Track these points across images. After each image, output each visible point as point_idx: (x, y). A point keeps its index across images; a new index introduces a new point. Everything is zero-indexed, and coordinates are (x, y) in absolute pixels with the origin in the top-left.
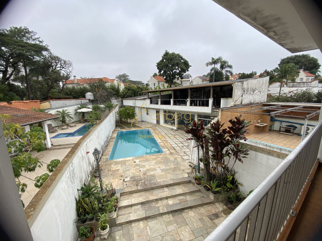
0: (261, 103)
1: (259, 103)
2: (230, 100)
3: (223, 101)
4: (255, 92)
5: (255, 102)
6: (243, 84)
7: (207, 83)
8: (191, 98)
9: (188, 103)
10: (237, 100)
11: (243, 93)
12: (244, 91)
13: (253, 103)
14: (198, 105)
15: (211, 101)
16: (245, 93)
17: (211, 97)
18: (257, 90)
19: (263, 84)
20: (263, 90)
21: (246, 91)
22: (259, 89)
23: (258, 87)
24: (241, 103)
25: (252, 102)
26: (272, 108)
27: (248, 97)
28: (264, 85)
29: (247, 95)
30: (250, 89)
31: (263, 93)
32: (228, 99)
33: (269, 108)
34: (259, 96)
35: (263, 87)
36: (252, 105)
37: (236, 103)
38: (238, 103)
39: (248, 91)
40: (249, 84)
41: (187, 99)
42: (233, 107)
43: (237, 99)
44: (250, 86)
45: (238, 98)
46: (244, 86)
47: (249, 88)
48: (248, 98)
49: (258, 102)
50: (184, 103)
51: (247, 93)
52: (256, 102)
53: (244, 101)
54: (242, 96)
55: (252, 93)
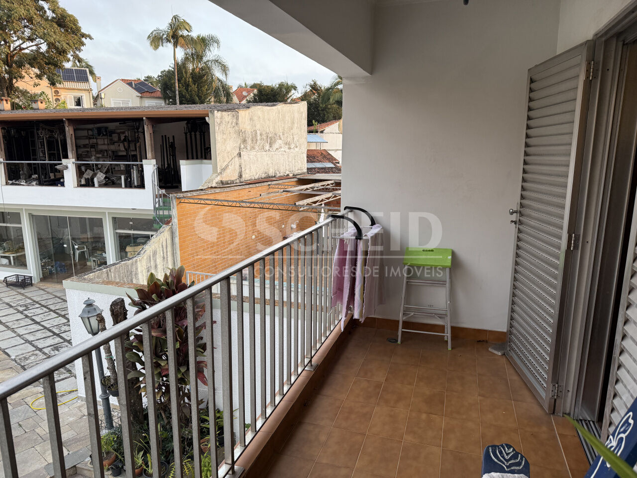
0: (293, 175)
1: (288, 175)
2: (205, 166)
3: (186, 168)
4: (276, 146)
5: (278, 173)
6: (237, 119)
9: (70, 175)
10: (227, 166)
11: (242, 146)
12: (244, 141)
13: (275, 176)
15: (150, 168)
16: (249, 148)
17: (149, 155)
18: (281, 139)
19: (293, 123)
20: (295, 139)
21: (249, 141)
22: (286, 135)
23: (281, 131)
24: (241, 176)
25: (271, 173)
27: (259, 159)
28: (296, 125)
29: (253, 153)
30: (261, 135)
31: (297, 147)
32: (202, 163)
34: (286, 157)
35: (295, 130)
36: (269, 183)
37: (224, 174)
38: (230, 175)
39: (254, 140)
40: (255, 118)
41: (64, 161)
42: (215, 187)
43: (226, 163)
44: (258, 127)
45: (228, 160)
46: (241, 126)
47: (258, 132)
48: (257, 160)
49: (287, 172)
51: (253, 148)
52: (282, 174)
53: (247, 171)
54: (240, 155)
55: (267, 147)
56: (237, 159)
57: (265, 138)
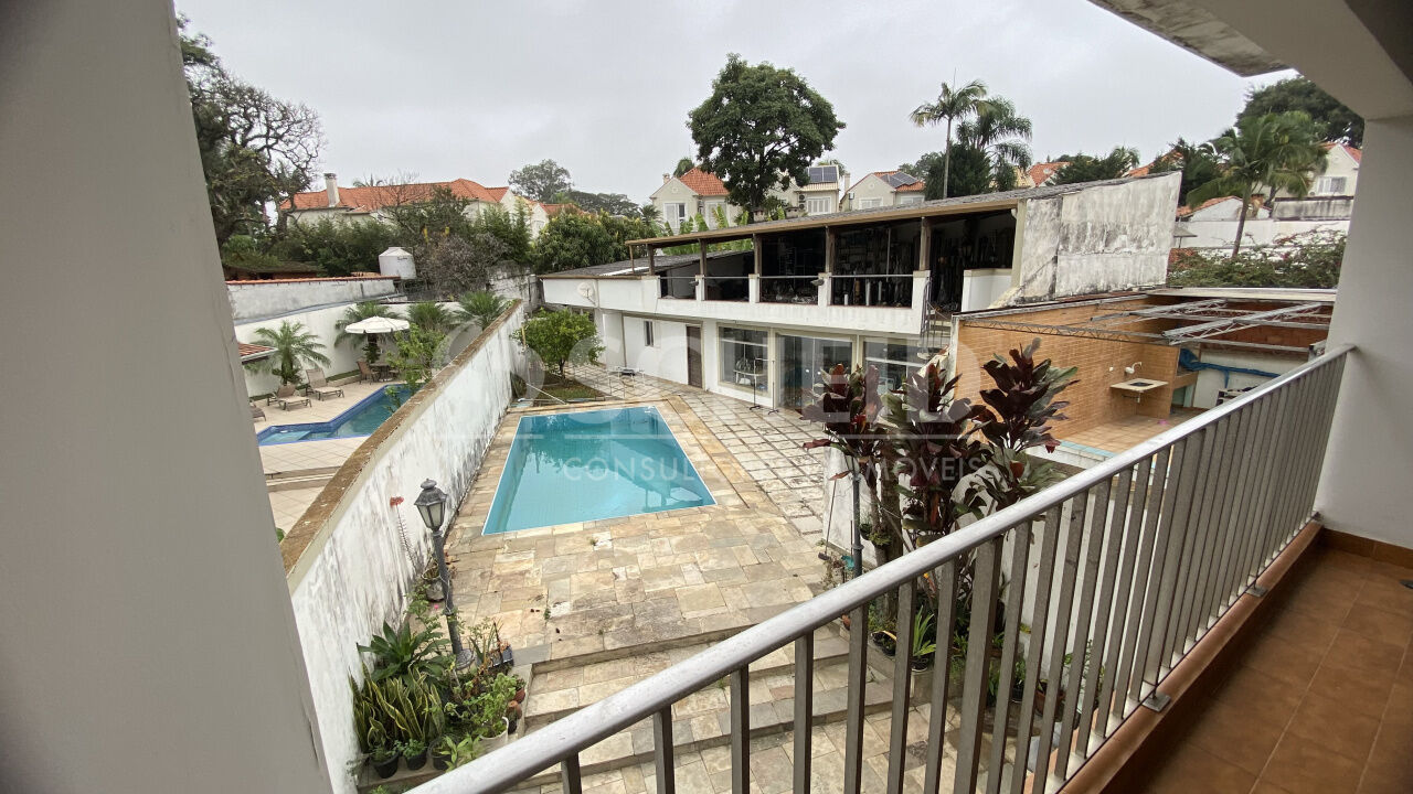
0: (1140, 289)
1: (1130, 289)
2: (1002, 277)
3: (972, 283)
4: (1117, 244)
5: (1112, 286)
6: (1060, 208)
7: (913, 204)
8: (837, 269)
9: (825, 292)
10: (1034, 278)
11: (1061, 247)
12: (1065, 240)
13: (1106, 292)
14: (868, 303)
15: (920, 283)
16: (1070, 248)
17: (922, 264)
18: (1125, 233)
19: (1151, 206)
20: (1152, 234)
21: (1073, 239)
22: (1135, 227)
23: (1128, 221)
24: (1052, 290)
25: (1101, 285)
26: (1182, 310)
27: (1084, 265)
28: (1156, 210)
29: (1076, 256)
30: (1093, 228)
31: (1152, 245)
32: (993, 274)
33: (1172, 312)
34: (1131, 261)
35: (1154, 217)
36: (1098, 301)
37: (1028, 289)
38: (1038, 289)
39: (1081, 236)
40: (1088, 205)
41: (820, 276)
42: (1014, 307)
43: (1032, 273)
44: (1091, 216)
45: (1036, 268)
46: (1064, 217)
47: (1089, 225)
48: (1081, 266)
49: (1129, 285)
50: (807, 293)
51: (1077, 249)
52: (1119, 288)
53: (1063, 283)
54: (1055, 260)
55: (1101, 247)
56: (1050, 266)
57: (1099, 233)
